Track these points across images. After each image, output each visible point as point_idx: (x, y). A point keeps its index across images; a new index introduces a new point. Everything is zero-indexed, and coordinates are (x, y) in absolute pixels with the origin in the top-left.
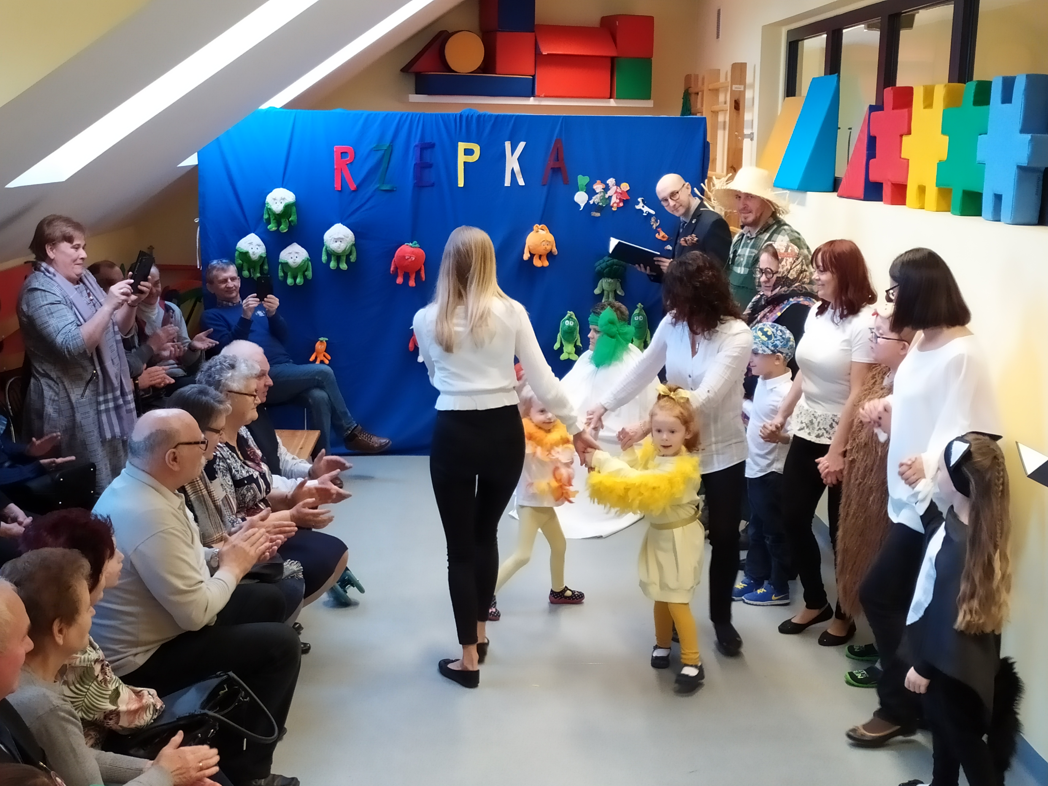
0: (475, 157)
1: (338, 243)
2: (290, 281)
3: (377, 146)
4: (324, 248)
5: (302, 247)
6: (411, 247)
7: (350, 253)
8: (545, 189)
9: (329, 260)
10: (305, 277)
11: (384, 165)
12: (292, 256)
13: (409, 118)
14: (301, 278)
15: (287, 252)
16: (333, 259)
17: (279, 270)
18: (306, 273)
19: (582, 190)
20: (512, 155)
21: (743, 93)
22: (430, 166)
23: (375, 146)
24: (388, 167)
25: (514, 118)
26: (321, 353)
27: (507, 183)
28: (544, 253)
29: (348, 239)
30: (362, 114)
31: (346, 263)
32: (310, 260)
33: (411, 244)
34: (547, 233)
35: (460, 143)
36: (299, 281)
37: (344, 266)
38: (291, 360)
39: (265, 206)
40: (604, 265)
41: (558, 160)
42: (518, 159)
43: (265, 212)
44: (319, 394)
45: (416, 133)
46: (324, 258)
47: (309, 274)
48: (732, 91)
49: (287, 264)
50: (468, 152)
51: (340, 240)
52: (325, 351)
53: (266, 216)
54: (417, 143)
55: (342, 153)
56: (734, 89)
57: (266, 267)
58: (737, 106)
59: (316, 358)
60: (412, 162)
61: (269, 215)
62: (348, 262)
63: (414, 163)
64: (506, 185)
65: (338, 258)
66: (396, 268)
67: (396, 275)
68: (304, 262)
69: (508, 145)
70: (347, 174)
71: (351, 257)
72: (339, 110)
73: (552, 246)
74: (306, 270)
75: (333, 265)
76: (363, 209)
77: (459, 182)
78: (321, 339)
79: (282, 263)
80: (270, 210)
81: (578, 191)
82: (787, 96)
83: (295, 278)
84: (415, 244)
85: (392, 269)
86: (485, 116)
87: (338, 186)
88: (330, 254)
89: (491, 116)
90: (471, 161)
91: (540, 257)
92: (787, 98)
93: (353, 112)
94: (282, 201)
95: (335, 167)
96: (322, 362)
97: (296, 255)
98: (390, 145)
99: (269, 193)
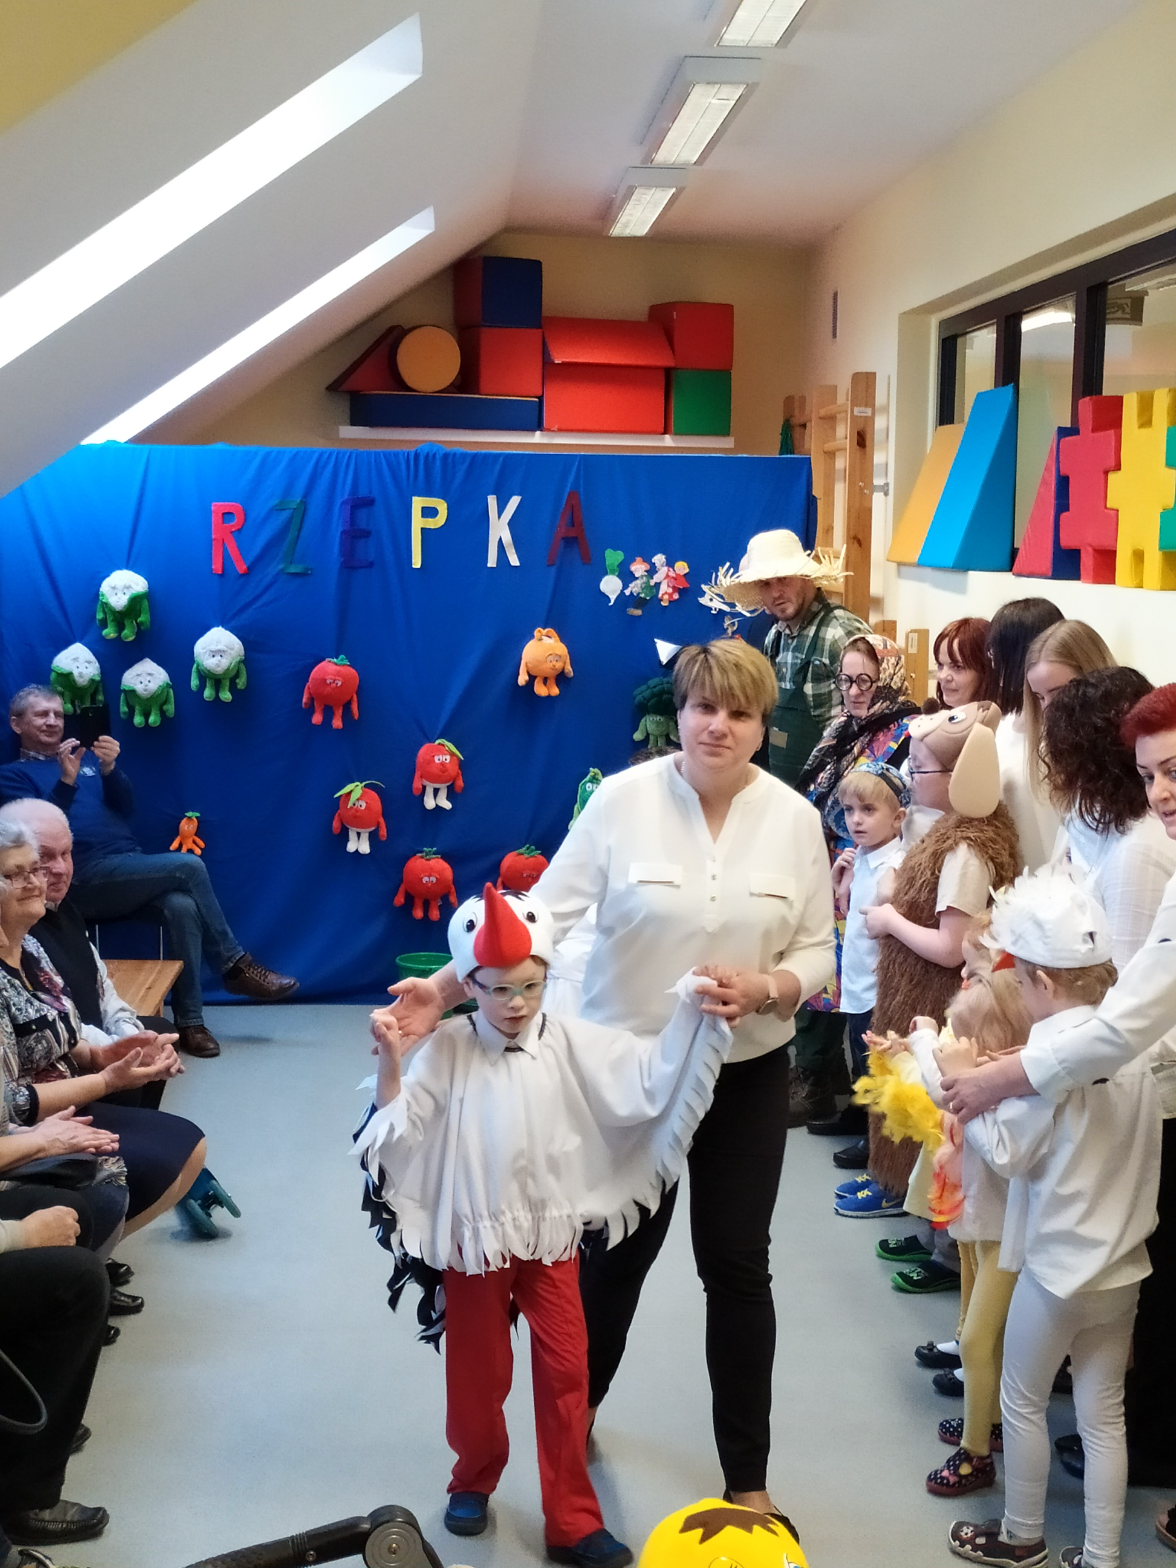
0: (441, 520)
1: (218, 658)
2: (138, 720)
3: (281, 503)
4: (195, 666)
5: (159, 664)
6: (336, 664)
7: (237, 675)
8: (553, 570)
9: (202, 687)
10: (163, 714)
11: (292, 534)
12: (141, 679)
13: (334, 457)
14: (156, 714)
15: (134, 674)
16: (208, 685)
17: (121, 703)
18: (165, 707)
19: (613, 573)
20: (499, 517)
21: (870, 420)
22: (366, 534)
23: (277, 501)
24: (298, 536)
25: (501, 459)
26: (187, 837)
27: (492, 562)
28: (553, 674)
29: (232, 652)
30: (256, 453)
31: (230, 691)
32: (171, 687)
33: (335, 660)
34: (556, 641)
35: (415, 499)
36: (154, 719)
37: (226, 696)
38: (139, 848)
39: (98, 599)
40: (647, 693)
41: (573, 526)
42: (510, 524)
43: (99, 608)
44: (182, 902)
45: (344, 483)
46: (194, 682)
47: (170, 708)
48: (853, 416)
49: (133, 692)
50: (430, 512)
51: (221, 653)
52: (196, 835)
53: (100, 616)
54: (346, 497)
55: (223, 514)
56: (855, 413)
57: (101, 697)
58: (862, 440)
59: (181, 846)
60: (337, 527)
61: (105, 613)
62: (233, 689)
63: (341, 529)
64: (489, 565)
65: (217, 682)
66: (312, 699)
67: (311, 710)
68: (163, 689)
69: (492, 500)
70: (232, 548)
71: (237, 681)
72: (219, 446)
73: (565, 663)
74: (166, 702)
75: (208, 693)
76: (259, 603)
77: (413, 561)
78: (189, 814)
79: (124, 691)
80: (106, 605)
81: (606, 574)
82: (940, 425)
83: (146, 715)
84: (342, 659)
85: (304, 700)
86: (455, 455)
87: (217, 566)
88: (205, 676)
89: (464, 456)
90: (432, 527)
91: (545, 680)
92: (939, 427)
93: (241, 448)
94: (125, 591)
95: (213, 536)
96: (190, 851)
97: (149, 678)
98: (301, 501)
99: (104, 578)
